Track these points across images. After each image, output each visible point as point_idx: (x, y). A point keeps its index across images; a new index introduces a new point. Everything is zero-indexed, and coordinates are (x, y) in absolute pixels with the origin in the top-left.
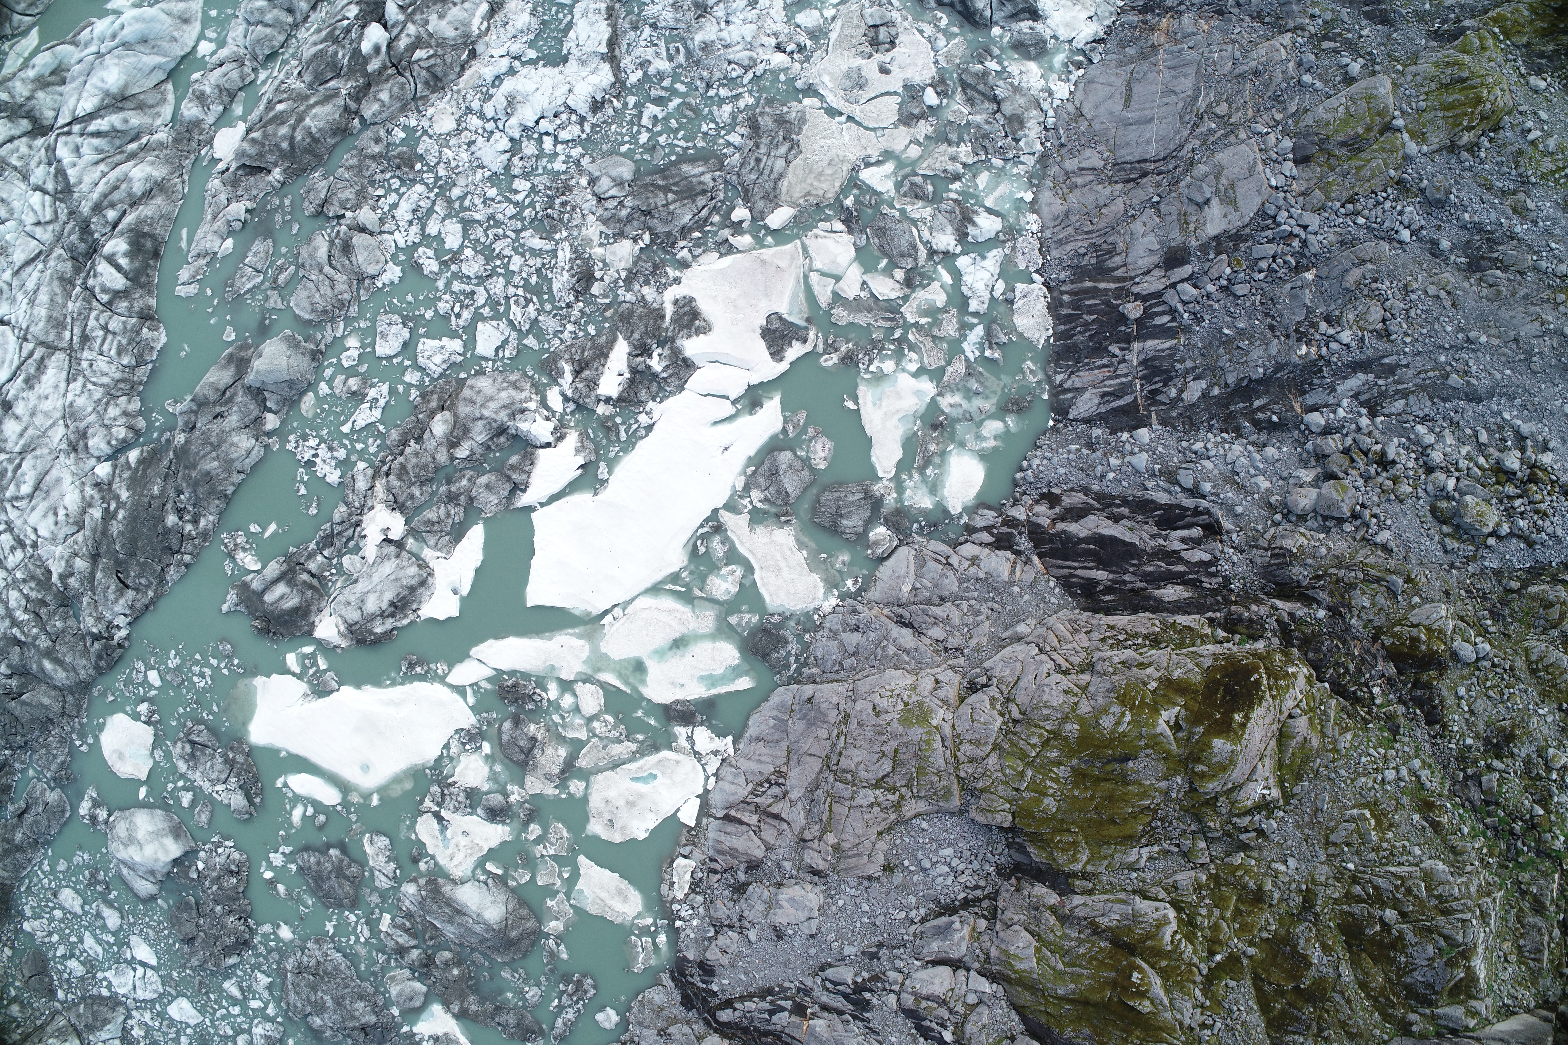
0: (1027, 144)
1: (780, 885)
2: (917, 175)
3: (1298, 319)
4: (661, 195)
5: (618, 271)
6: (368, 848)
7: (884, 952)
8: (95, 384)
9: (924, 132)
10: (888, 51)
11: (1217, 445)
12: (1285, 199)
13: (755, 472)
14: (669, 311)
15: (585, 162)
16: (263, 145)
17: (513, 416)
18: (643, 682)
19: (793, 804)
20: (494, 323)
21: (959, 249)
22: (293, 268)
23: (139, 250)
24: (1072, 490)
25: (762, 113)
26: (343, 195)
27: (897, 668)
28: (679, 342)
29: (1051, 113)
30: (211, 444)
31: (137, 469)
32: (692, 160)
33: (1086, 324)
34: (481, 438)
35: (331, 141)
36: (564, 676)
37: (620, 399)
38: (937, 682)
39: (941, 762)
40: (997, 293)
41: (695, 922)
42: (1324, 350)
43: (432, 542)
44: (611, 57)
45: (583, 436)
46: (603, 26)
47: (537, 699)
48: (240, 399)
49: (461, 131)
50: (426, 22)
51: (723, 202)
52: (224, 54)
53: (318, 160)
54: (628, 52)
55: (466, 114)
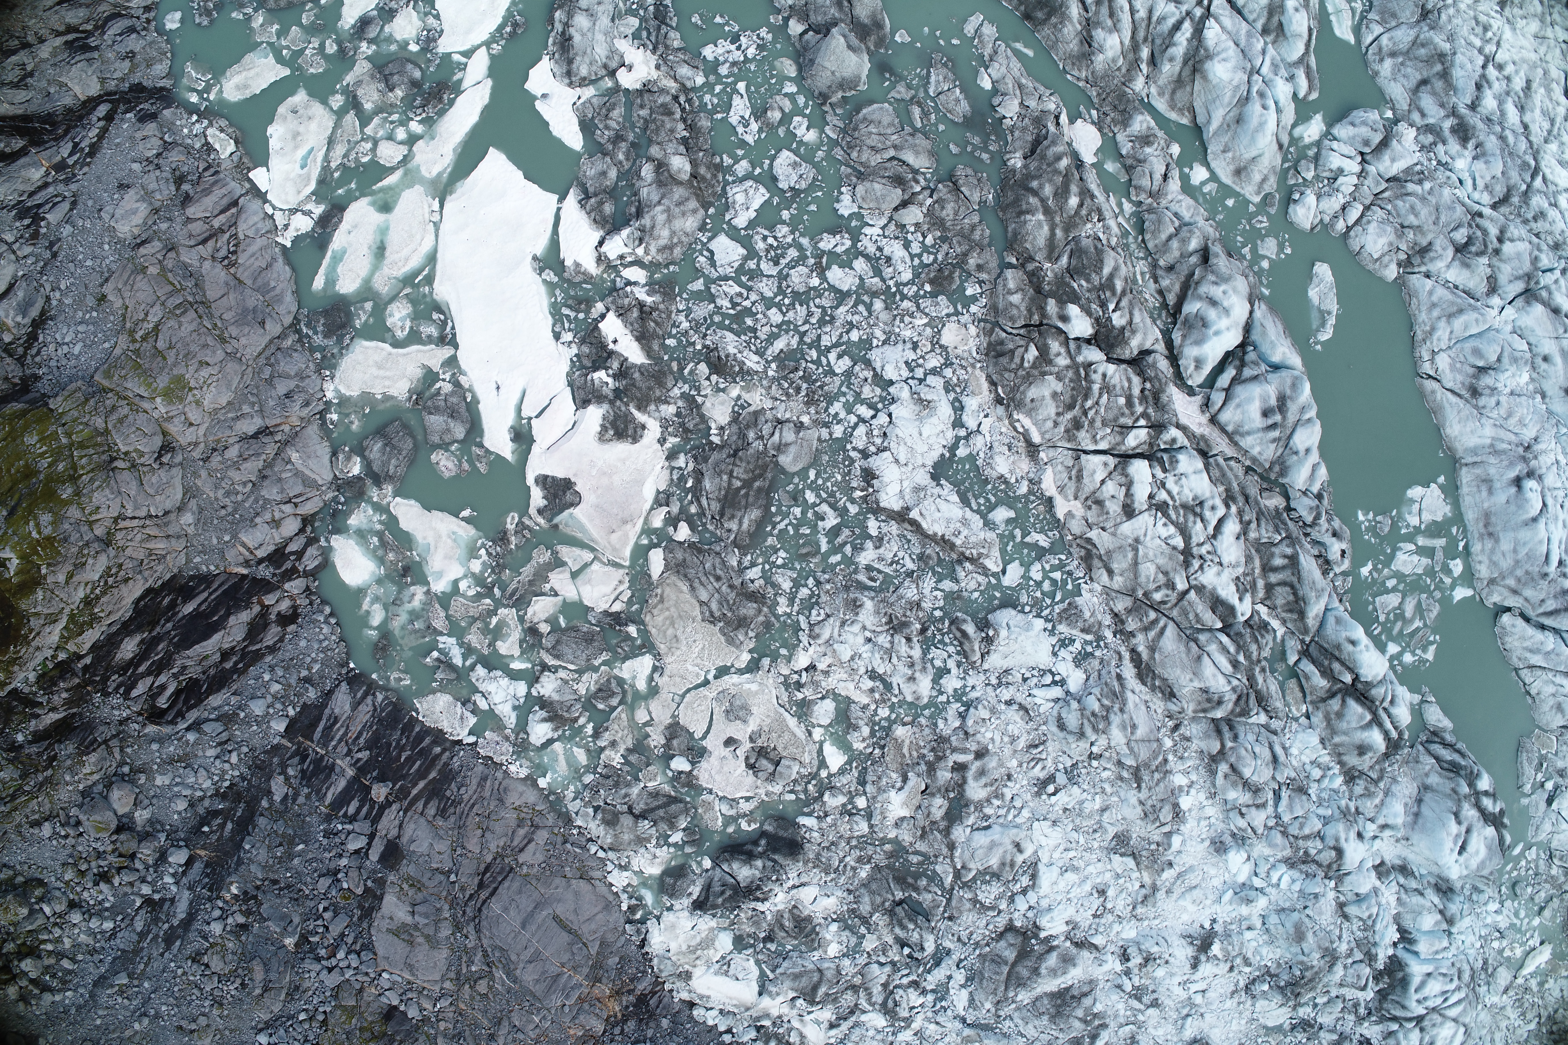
0: (587, 814)
1: (157, 210)
2: (620, 704)
3: (264, 906)
4: (745, 476)
5: (705, 396)
7: (47, 255)
9: (654, 737)
10: (747, 758)
11: (224, 772)
12: (367, 974)
13: (465, 399)
14: (640, 417)
15: (824, 433)
16: (1049, 165)
17: (642, 230)
18: (373, 204)
19: (202, 259)
20: (736, 265)
21: (534, 693)
22: (919, 125)
23: (1040, 2)
25: (760, 612)
26: (950, 209)
27: (229, 403)
28: (606, 406)
29: (601, 854)
32: (760, 524)
33: (402, 749)
34: (644, 192)
35: (1012, 227)
36: (420, 143)
37: (596, 328)
38: (191, 424)
40: (477, 698)
41: (186, 131)
42: (221, 904)
43: (594, 101)
44: (902, 516)
45: (588, 278)
46: (938, 529)
47: (419, 111)
48: (834, 12)
49: (933, 345)
50: (1059, 378)
51: (704, 525)
52: (1174, 185)
53: (1001, 205)
54: (901, 536)
55: (947, 359)
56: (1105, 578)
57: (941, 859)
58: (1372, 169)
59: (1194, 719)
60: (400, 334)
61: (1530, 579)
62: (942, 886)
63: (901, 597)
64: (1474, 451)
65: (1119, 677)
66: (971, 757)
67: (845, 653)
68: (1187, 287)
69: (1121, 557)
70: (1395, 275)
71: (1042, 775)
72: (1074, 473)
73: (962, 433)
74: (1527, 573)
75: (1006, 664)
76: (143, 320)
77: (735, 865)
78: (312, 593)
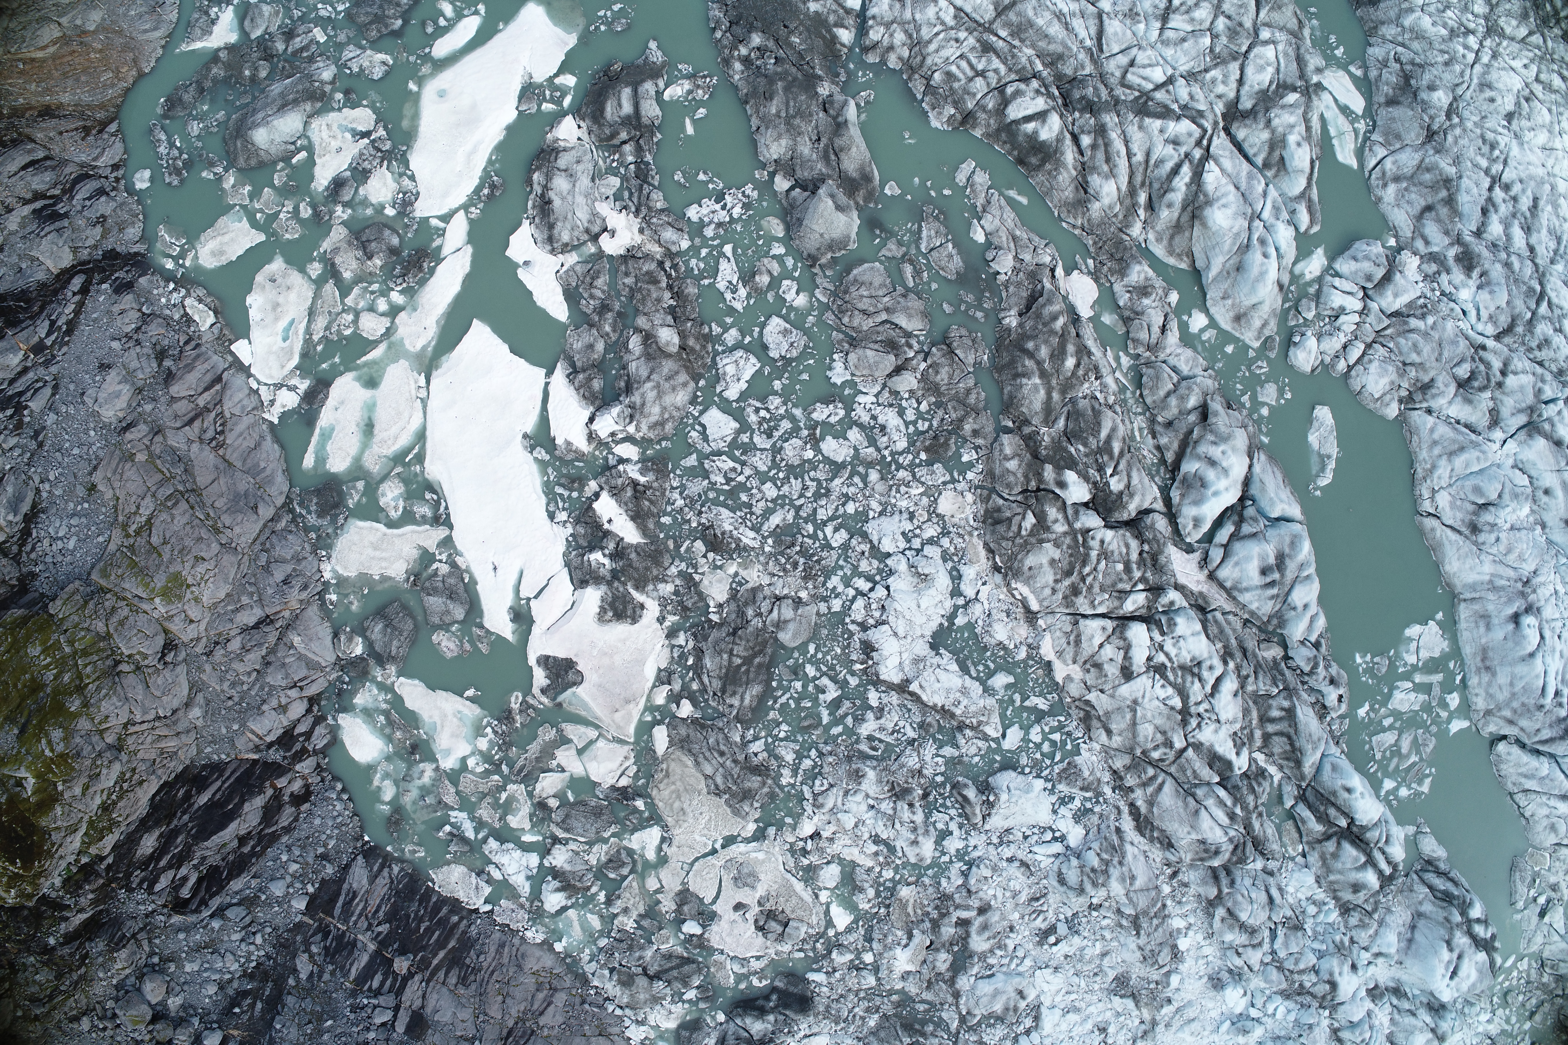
0: (603, 976)
1: (140, 390)
2: (631, 872)
4: (745, 654)
5: (703, 574)
6: (381, 56)
7: (33, 445)
8: (937, 34)
9: (665, 903)
10: (756, 921)
11: (250, 953)
13: (463, 580)
14: (638, 597)
15: (823, 607)
16: (1045, 325)
17: (632, 407)
18: (358, 379)
19: (190, 441)
20: (729, 439)
21: (547, 864)
22: (911, 285)
23: (1033, 148)
24: (296, 819)
25: (764, 784)
26: (944, 372)
27: (228, 595)
28: (604, 588)
29: (618, 1012)
30: (794, 117)
31: (829, 31)
32: (761, 699)
33: (421, 920)
34: (633, 366)
35: (1008, 389)
36: (403, 315)
37: (590, 507)
38: (192, 621)
39: (127, 585)
40: (491, 869)
41: (163, 300)
43: (578, 268)
44: (902, 688)
45: (580, 456)
46: (938, 700)
47: (399, 281)
48: (820, 167)
49: (930, 514)
50: (1057, 545)
51: (706, 701)
52: (1173, 337)
53: (997, 367)
54: (902, 706)
55: (944, 528)
56: (1104, 737)
57: (946, 1007)
58: (1374, 306)
59: (1191, 866)
60: (394, 515)
61: (1526, 710)
62: (948, 1030)
63: (902, 766)
64: (1473, 587)
65: (1118, 830)
66: (973, 913)
67: (849, 821)
68: (1185, 445)
69: (1119, 718)
70: (1397, 412)
71: (1043, 926)
72: (1072, 638)
73: (961, 601)
74: (1523, 704)
75: (1006, 825)
76: (135, 513)
77: (748, 1021)
78: (322, 770)
